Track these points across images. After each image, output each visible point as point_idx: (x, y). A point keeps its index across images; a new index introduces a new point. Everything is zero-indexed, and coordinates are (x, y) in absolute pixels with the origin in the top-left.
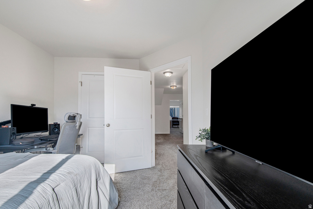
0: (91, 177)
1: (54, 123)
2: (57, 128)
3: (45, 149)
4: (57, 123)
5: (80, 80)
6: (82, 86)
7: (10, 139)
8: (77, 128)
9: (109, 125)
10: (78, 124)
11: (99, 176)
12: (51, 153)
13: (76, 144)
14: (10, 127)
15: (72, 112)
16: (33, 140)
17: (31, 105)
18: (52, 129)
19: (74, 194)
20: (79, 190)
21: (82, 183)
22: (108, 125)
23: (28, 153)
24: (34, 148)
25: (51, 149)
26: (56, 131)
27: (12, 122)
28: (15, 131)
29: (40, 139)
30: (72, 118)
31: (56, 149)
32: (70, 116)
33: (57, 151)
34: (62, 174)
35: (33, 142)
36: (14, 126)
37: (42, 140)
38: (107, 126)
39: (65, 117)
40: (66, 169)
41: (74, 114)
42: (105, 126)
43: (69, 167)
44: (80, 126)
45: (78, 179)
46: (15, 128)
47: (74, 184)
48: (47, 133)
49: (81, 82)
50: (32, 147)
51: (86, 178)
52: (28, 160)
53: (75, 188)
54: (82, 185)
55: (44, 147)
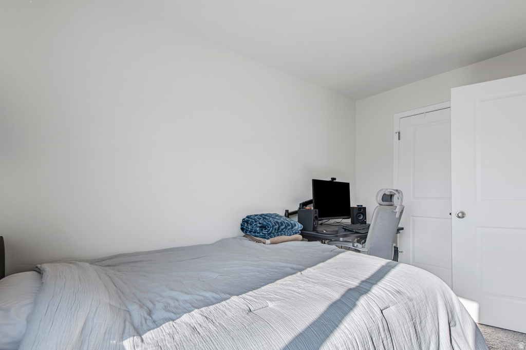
0: (437, 313)
1: (358, 206)
2: (361, 213)
3: (351, 244)
4: (362, 206)
5: (396, 130)
6: (399, 139)
7: (314, 225)
8: (397, 215)
9: (462, 215)
10: (398, 210)
11: (452, 316)
12: (359, 251)
13: (394, 245)
14: (312, 208)
15: (388, 189)
16: (337, 229)
17: (332, 179)
18: (355, 215)
19: (412, 333)
20: (419, 329)
21: (422, 318)
22: (460, 215)
23: (333, 247)
24: (339, 241)
25: (360, 246)
26: (361, 218)
27: (314, 201)
28: (317, 215)
29: (343, 228)
30: (388, 198)
31: (366, 247)
32: (385, 194)
33: (367, 250)
34: (389, 291)
35: (337, 232)
36: (315, 207)
37: (345, 230)
38: (459, 217)
39: (377, 196)
40: (394, 284)
41: (391, 192)
42: (454, 216)
43: (397, 281)
44: (401, 213)
45: (416, 309)
46: (317, 210)
47: (410, 316)
48: (348, 221)
49: (399, 133)
50: (336, 238)
51: (428, 311)
52: (335, 255)
53: (412, 322)
54: (423, 322)
55: (351, 240)
